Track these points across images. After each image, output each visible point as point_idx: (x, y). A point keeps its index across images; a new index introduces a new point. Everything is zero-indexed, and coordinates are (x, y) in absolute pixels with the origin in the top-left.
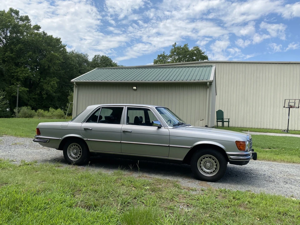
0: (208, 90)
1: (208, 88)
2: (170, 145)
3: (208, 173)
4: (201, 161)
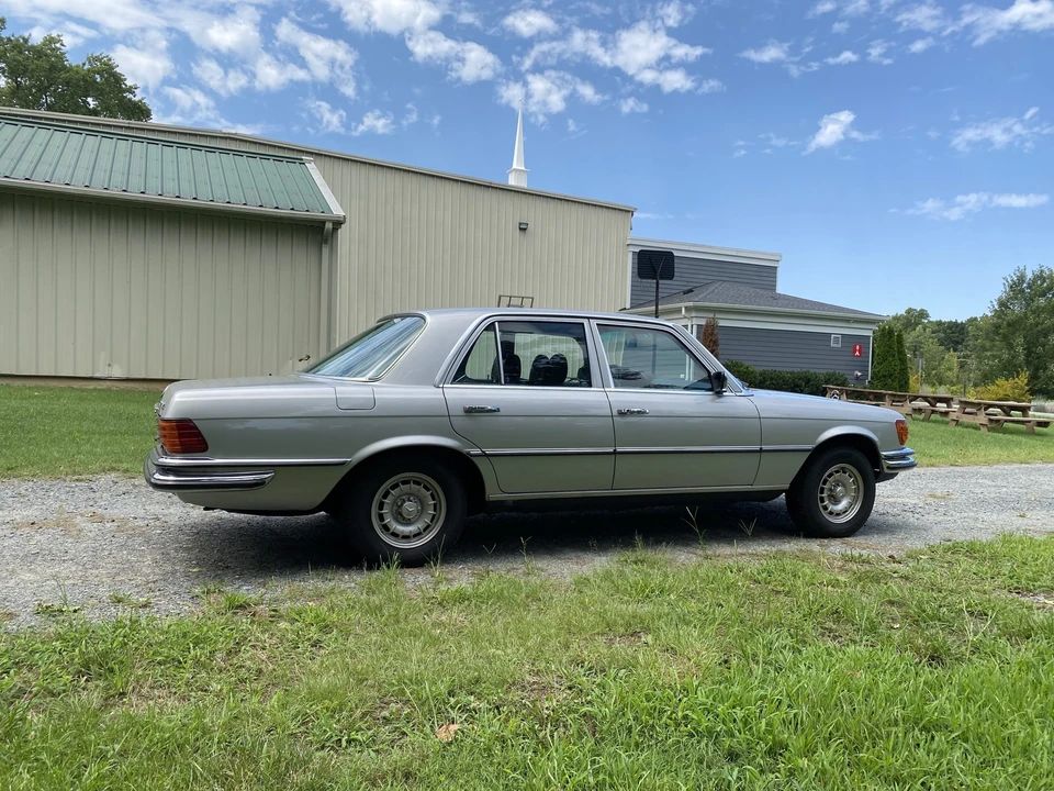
0: (326, 250)
1: (326, 242)
2: (764, 447)
3: (838, 514)
4: (824, 483)
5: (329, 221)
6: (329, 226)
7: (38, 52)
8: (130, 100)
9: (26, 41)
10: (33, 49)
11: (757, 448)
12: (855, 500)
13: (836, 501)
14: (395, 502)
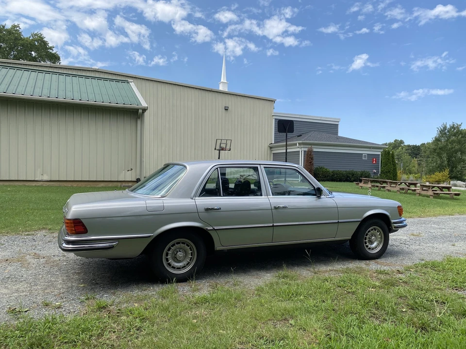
0: (139, 122)
1: (139, 118)
2: (340, 221)
3: (373, 249)
4: (366, 235)
5: (141, 109)
6: (140, 111)
7: (9, 32)
8: (51, 52)
9: (4, 27)
10: (7, 30)
11: (337, 221)
12: (380, 242)
13: (372, 243)
14: (173, 252)
